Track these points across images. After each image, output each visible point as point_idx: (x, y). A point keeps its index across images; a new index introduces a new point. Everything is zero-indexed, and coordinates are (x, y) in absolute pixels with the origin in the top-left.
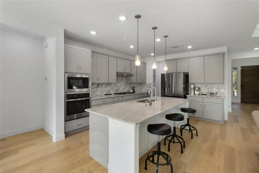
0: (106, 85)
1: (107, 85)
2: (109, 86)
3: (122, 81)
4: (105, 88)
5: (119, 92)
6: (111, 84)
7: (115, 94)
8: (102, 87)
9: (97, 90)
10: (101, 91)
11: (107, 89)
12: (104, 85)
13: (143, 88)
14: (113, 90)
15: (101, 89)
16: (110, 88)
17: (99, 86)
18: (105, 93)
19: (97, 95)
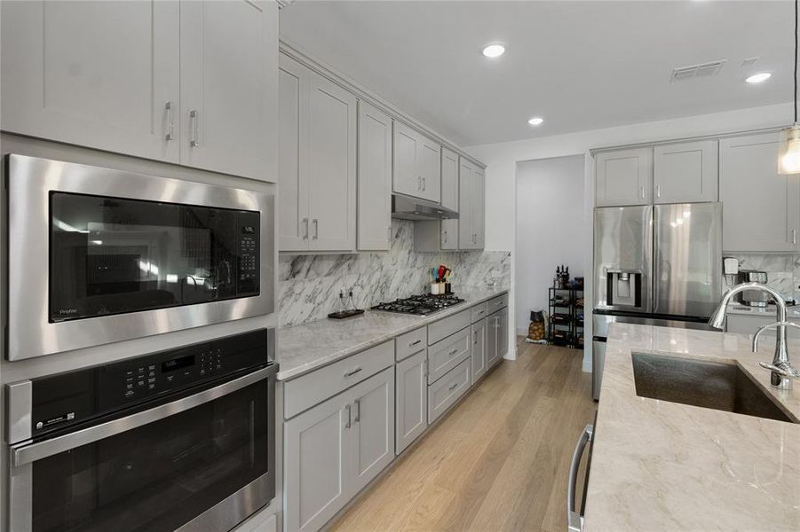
0: (332, 263)
1: (337, 266)
2: (349, 268)
3: (399, 240)
4: (332, 279)
5: (391, 297)
6: (356, 259)
7: (373, 308)
8: (318, 275)
9: (290, 292)
10: (310, 299)
11: (342, 282)
12: (326, 266)
13: (468, 274)
14: (367, 289)
15: (308, 289)
16: (350, 281)
17: (298, 272)
18: (328, 308)
19: (290, 324)
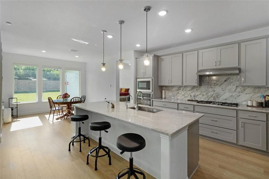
1: (192, 89)
2: (197, 90)
4: (190, 92)
8: (186, 90)
9: (178, 93)
10: (183, 95)
11: (194, 93)
12: (189, 89)
15: (183, 93)
16: (197, 93)
17: (180, 89)
